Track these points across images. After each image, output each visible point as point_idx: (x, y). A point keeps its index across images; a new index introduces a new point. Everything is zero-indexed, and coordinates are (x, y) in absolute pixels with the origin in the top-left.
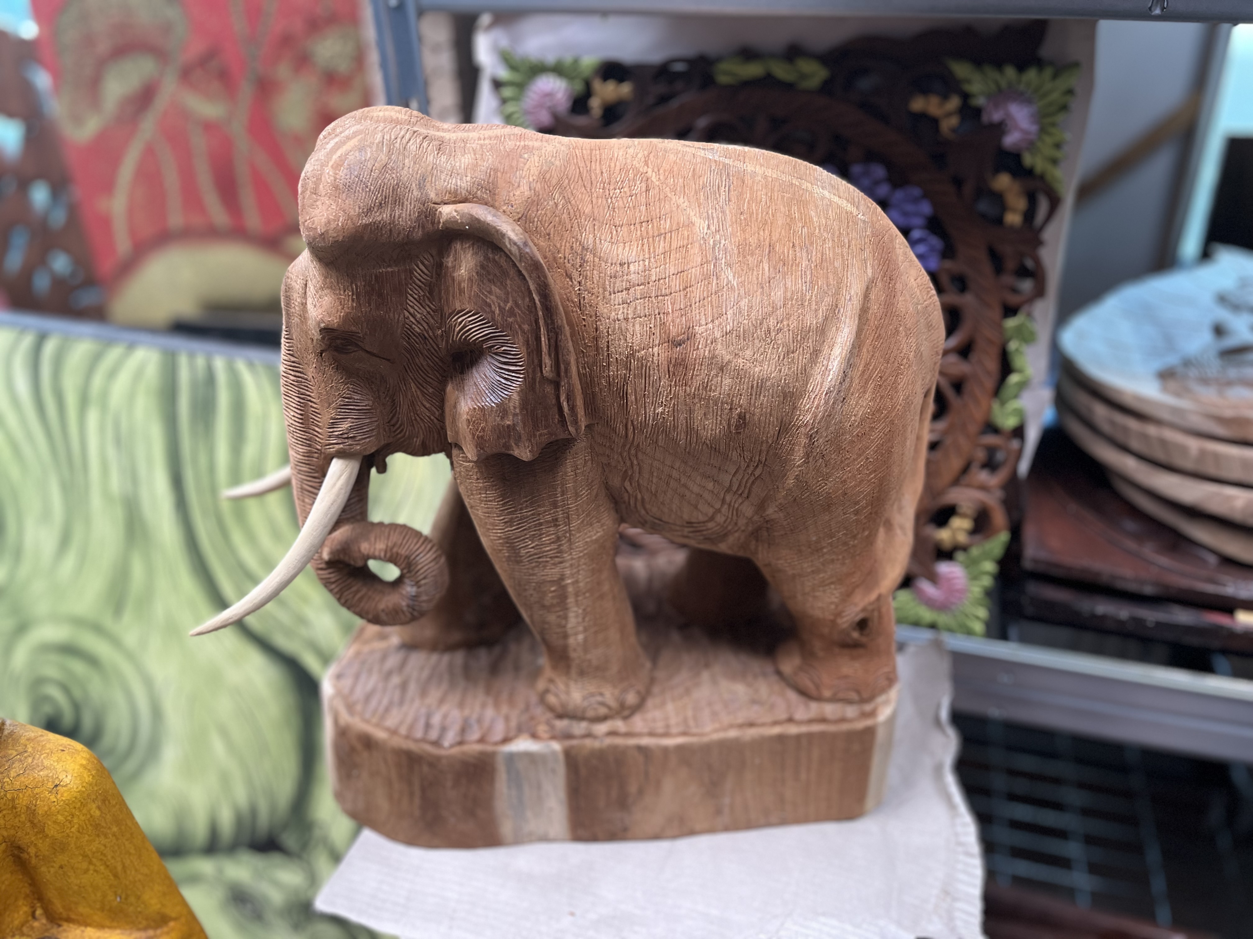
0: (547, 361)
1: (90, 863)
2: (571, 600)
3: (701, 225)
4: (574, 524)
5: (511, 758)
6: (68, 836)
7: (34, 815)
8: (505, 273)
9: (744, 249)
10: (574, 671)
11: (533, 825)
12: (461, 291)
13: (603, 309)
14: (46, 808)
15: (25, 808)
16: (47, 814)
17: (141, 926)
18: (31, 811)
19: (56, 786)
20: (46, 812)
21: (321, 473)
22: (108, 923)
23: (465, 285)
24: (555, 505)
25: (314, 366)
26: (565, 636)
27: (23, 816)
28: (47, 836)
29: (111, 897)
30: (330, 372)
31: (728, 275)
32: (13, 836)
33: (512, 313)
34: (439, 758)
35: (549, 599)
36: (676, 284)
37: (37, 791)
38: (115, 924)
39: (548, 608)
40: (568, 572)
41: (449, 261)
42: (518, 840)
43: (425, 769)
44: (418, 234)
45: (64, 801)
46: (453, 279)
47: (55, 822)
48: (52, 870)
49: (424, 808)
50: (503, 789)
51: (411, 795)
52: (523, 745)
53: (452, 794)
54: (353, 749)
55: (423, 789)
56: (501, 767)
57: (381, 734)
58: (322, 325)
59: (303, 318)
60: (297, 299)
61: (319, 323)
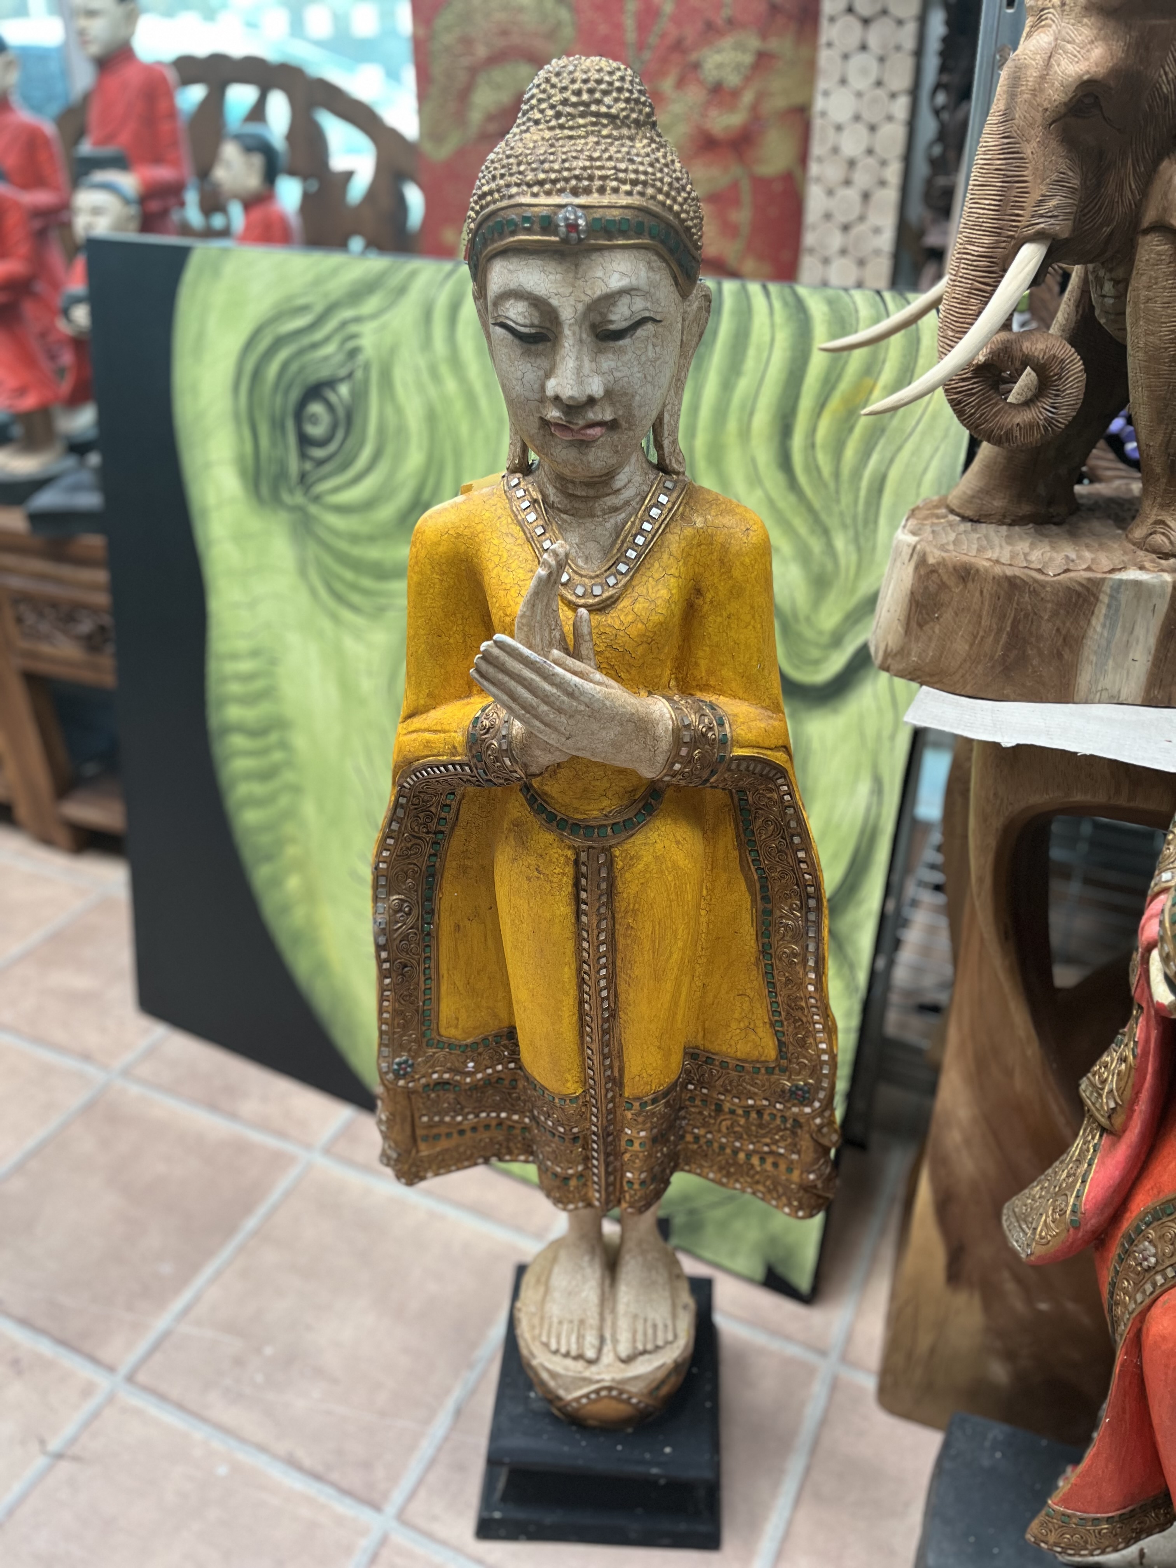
1: (753, 617)
5: (1120, 586)
6: (748, 581)
7: (726, 552)
11: (1110, 680)
14: (738, 548)
15: (719, 545)
16: (738, 554)
17: (765, 705)
18: (725, 549)
19: (748, 529)
20: (737, 551)
22: (741, 693)
25: (1038, 139)
27: (715, 554)
28: (731, 577)
29: (754, 662)
30: (1054, 144)
32: (701, 575)
37: (732, 531)
38: (747, 697)
45: (753, 544)
47: (742, 563)
48: (719, 619)
49: (1008, 647)
50: (1098, 624)
51: (1000, 630)
52: (1132, 574)
53: (1046, 628)
54: (943, 586)
55: (1015, 623)
56: (1104, 599)
57: (982, 563)
58: (1085, 77)
59: (1035, 92)
60: (1033, 74)
61: (1081, 77)
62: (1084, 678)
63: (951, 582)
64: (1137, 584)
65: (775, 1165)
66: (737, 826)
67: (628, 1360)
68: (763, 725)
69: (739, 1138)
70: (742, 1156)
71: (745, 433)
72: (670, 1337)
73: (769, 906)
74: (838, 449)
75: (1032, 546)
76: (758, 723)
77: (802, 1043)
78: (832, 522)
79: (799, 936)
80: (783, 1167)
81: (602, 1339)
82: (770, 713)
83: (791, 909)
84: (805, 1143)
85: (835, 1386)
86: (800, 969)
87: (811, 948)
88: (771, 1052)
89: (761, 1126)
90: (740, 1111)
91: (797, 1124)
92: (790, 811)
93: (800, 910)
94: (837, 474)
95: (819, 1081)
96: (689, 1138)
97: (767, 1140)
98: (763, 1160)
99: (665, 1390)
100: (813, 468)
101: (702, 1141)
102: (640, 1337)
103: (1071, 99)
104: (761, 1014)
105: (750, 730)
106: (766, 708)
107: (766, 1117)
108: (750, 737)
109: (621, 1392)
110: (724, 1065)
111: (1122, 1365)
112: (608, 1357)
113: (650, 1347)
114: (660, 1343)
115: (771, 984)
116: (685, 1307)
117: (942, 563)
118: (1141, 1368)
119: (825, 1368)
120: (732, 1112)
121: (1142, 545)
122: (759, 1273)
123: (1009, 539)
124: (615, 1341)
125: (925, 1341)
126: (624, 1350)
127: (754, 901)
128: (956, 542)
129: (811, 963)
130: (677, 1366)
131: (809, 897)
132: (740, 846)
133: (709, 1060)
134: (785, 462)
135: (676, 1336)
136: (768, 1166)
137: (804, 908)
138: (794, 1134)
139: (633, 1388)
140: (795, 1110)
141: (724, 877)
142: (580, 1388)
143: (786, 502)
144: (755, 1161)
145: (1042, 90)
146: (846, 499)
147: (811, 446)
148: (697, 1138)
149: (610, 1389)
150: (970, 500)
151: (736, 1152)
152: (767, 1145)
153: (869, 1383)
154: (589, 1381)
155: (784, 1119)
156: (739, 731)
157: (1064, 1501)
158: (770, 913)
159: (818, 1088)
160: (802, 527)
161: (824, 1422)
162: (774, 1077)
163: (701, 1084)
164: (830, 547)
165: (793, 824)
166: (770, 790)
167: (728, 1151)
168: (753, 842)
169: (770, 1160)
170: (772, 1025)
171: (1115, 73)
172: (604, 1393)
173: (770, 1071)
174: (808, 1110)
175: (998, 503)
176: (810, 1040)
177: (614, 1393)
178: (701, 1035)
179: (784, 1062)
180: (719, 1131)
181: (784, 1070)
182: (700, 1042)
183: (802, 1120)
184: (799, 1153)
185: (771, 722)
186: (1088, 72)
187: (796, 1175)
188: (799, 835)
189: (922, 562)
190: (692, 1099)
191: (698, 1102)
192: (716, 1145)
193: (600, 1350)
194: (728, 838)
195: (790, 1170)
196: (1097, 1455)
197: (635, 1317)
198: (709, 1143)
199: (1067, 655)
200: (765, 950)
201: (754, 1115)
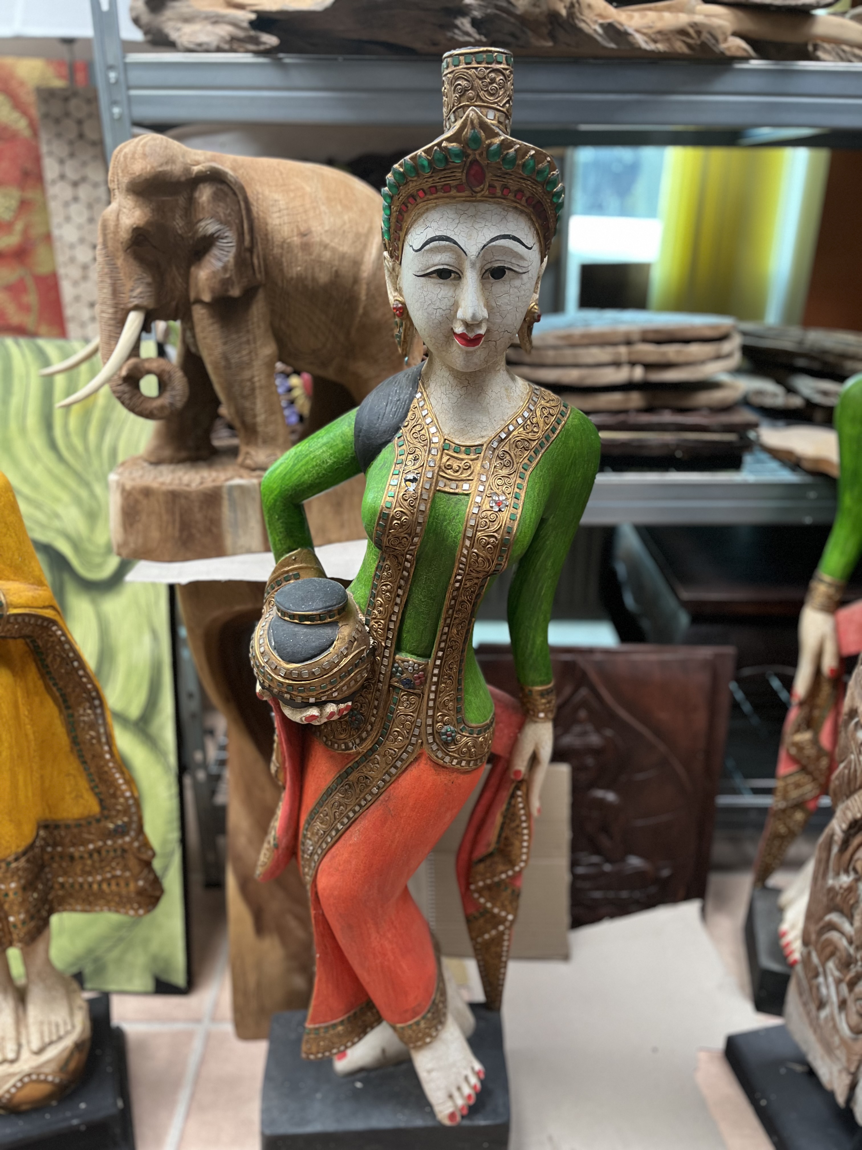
0: (247, 237)
2: (258, 392)
3: (308, 189)
4: (259, 343)
5: (231, 488)
8: (226, 195)
9: (329, 200)
10: (260, 441)
11: (243, 541)
12: (203, 208)
13: (269, 221)
17: (31, 582)
21: (121, 323)
22: (12, 577)
23: (205, 205)
24: (248, 331)
25: (122, 258)
26: (255, 416)
29: (16, 556)
31: (323, 208)
33: (230, 215)
34: (190, 493)
35: (246, 391)
36: (301, 210)
38: (16, 578)
39: (245, 397)
40: (256, 373)
41: (197, 194)
42: (234, 554)
43: (183, 501)
44: (183, 179)
46: (199, 203)
49: (182, 530)
50: (226, 512)
51: (174, 522)
52: (237, 481)
53: (198, 516)
54: (137, 501)
55: (181, 516)
56: (225, 496)
57: (155, 485)
58: (135, 226)
59: (116, 232)
60: (112, 224)
61: (132, 226)
62: (229, 541)
63: (140, 497)
64: (240, 487)
65: (118, 884)
66: (37, 665)
67: (40, 1051)
68: (30, 594)
69: (90, 873)
70: (95, 887)
71: (23, 430)
72: (69, 1027)
73: (70, 711)
74: (84, 434)
75: (185, 473)
76: (27, 593)
77: (114, 796)
78: (90, 478)
79: (93, 726)
80: (122, 884)
81: (19, 1046)
82: (35, 587)
83: (85, 710)
84: (133, 862)
85: (208, 1037)
86: (97, 746)
87: (102, 730)
88: (95, 808)
89: (102, 861)
90: (86, 856)
91: (124, 851)
92: (67, 646)
93: (90, 708)
94: (87, 449)
95: (130, 818)
96: (57, 886)
97: (108, 869)
98: (109, 885)
99: (72, 1065)
100: (71, 448)
101: (67, 886)
102: (46, 1034)
103: (132, 237)
104: (83, 784)
105: (20, 597)
106: (33, 584)
107: (104, 853)
108: (22, 601)
109: (38, 1075)
110: (67, 827)
111: (315, 918)
112: (25, 1054)
113: (54, 1038)
114: (62, 1032)
115: (84, 762)
116: (80, 1008)
117: (133, 488)
118: (323, 915)
119: (200, 1030)
120: (82, 858)
121: (243, 466)
122: (150, 985)
123: (173, 472)
124: (29, 1042)
125: (252, 979)
126: (35, 1045)
127: (61, 711)
128: (142, 477)
129: (104, 740)
130: (78, 1046)
131: (94, 699)
132: (43, 676)
133: (57, 827)
134: (53, 445)
135: (73, 1027)
136: (114, 887)
137: (93, 707)
138: (123, 857)
139: (47, 1070)
140: (120, 841)
141: (37, 700)
142: (7, 1082)
143: (59, 469)
144: (105, 886)
145: (118, 232)
146: (96, 463)
147: (67, 434)
148: (62, 885)
149: (29, 1075)
150: (152, 453)
151: (90, 885)
152: (109, 872)
153: (228, 1028)
154: (12, 1075)
155: (115, 851)
156: (11, 598)
157: (313, 1021)
158: (72, 716)
159: (130, 822)
160: (72, 483)
161: (203, 1061)
162: (102, 824)
163: (55, 845)
164: (93, 495)
165: (71, 655)
166: (51, 636)
167: (86, 886)
168: (49, 673)
169: (113, 883)
170: (92, 789)
171: (149, 223)
172: (26, 1080)
173: (98, 821)
174: (127, 839)
175: (167, 453)
176: (119, 793)
177: (34, 1077)
178: (47, 811)
179: (106, 812)
180: (76, 874)
181: (107, 818)
182: (48, 815)
183: (126, 847)
184: (129, 870)
185: (37, 592)
186: (135, 224)
187: (132, 886)
188: (76, 660)
189: (123, 490)
190: (52, 858)
191: (57, 858)
192: (77, 886)
193: (18, 1052)
194: (33, 673)
195: (127, 884)
196: (320, 980)
197: (42, 1023)
198: (72, 885)
199: (215, 530)
200: (75, 742)
201: (96, 856)
